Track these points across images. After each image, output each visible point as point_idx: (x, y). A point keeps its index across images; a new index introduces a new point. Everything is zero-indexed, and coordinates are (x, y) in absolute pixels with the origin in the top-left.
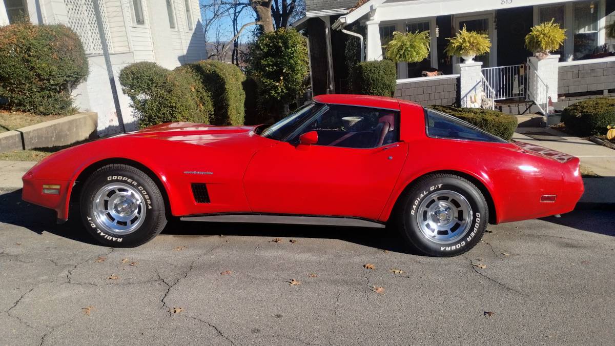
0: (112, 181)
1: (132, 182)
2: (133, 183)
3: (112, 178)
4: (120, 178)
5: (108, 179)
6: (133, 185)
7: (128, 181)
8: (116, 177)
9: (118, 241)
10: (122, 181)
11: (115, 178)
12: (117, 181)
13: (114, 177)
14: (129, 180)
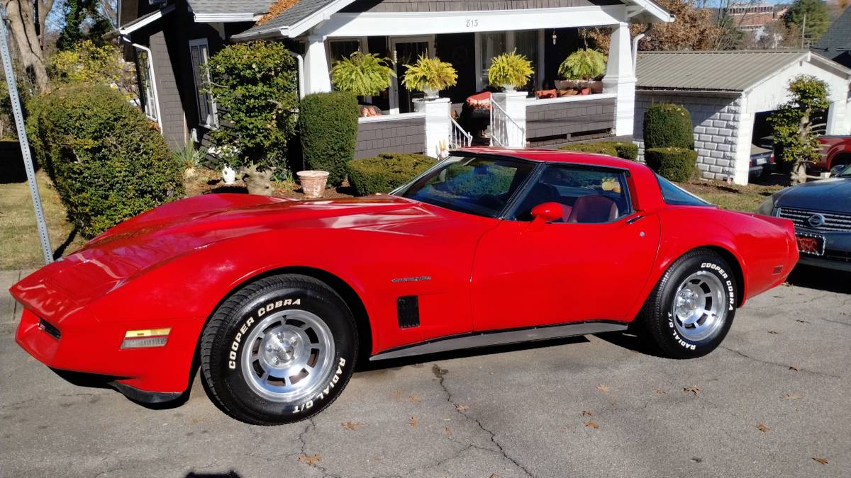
0: (238, 360)
1: (247, 325)
2: (249, 325)
3: (232, 360)
4: (235, 346)
5: (234, 367)
6: (253, 325)
7: (244, 332)
8: (232, 353)
9: (343, 365)
10: (242, 344)
11: (233, 355)
12: (239, 352)
13: (231, 357)
14: (243, 330)
